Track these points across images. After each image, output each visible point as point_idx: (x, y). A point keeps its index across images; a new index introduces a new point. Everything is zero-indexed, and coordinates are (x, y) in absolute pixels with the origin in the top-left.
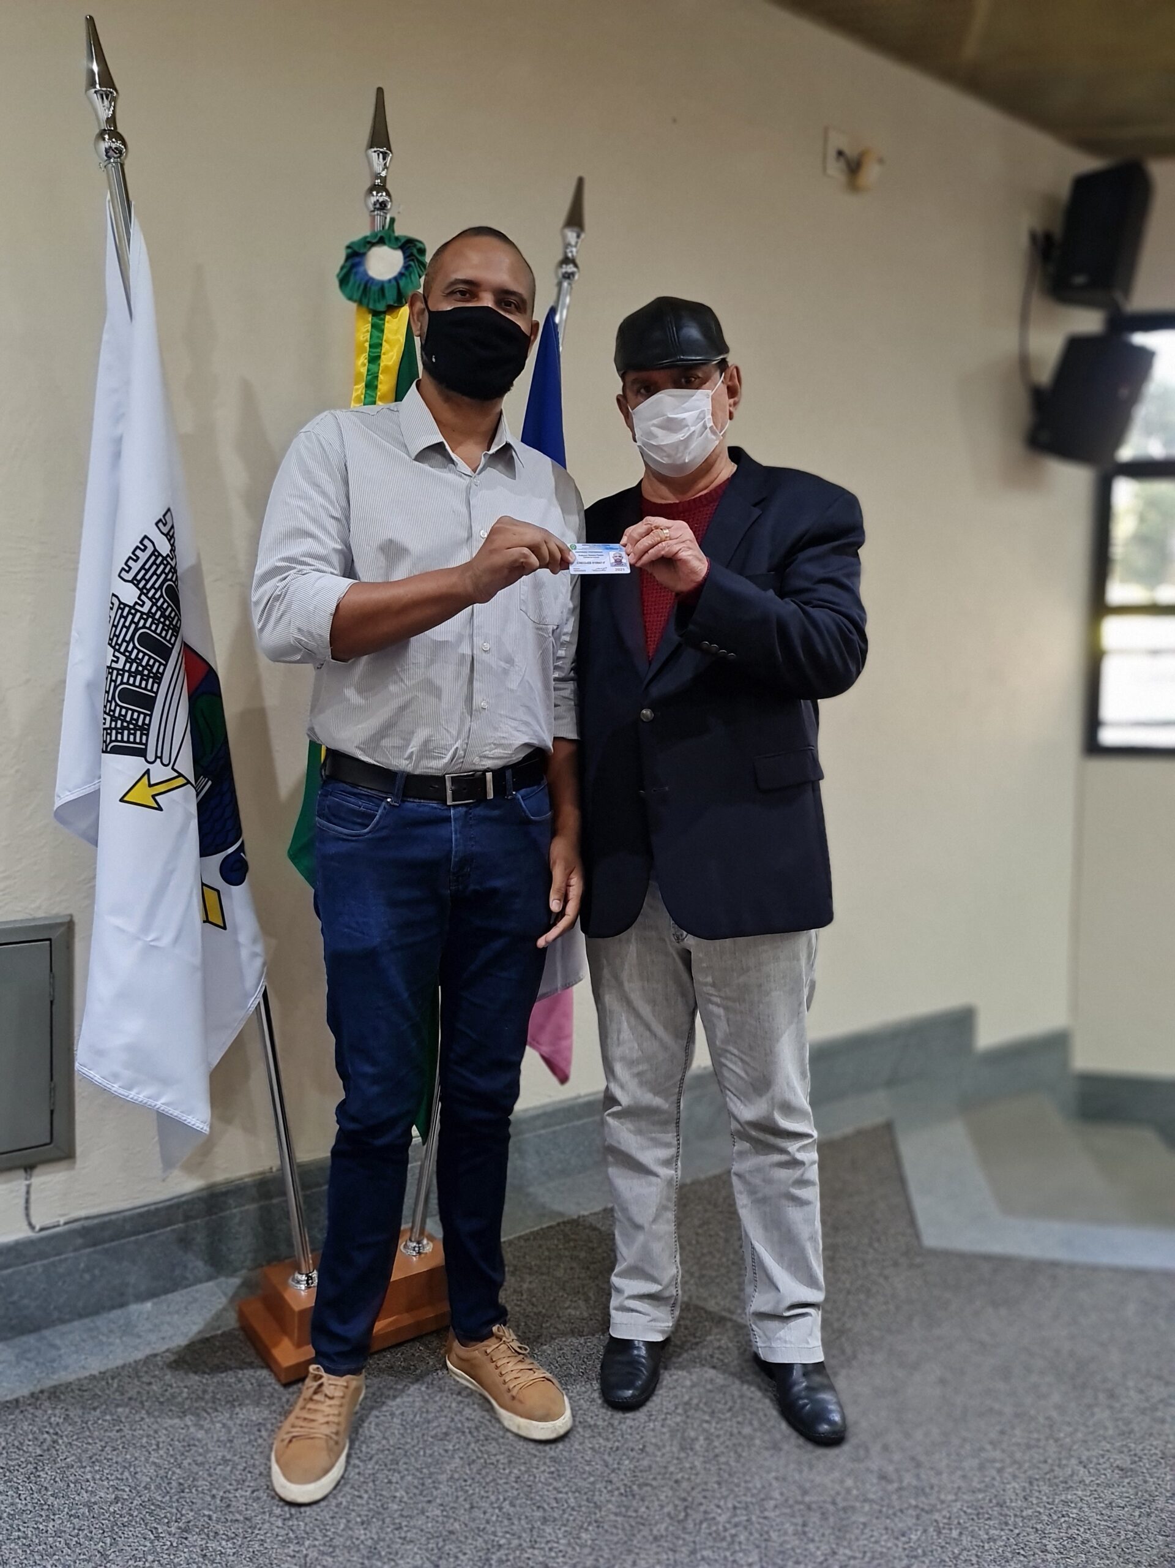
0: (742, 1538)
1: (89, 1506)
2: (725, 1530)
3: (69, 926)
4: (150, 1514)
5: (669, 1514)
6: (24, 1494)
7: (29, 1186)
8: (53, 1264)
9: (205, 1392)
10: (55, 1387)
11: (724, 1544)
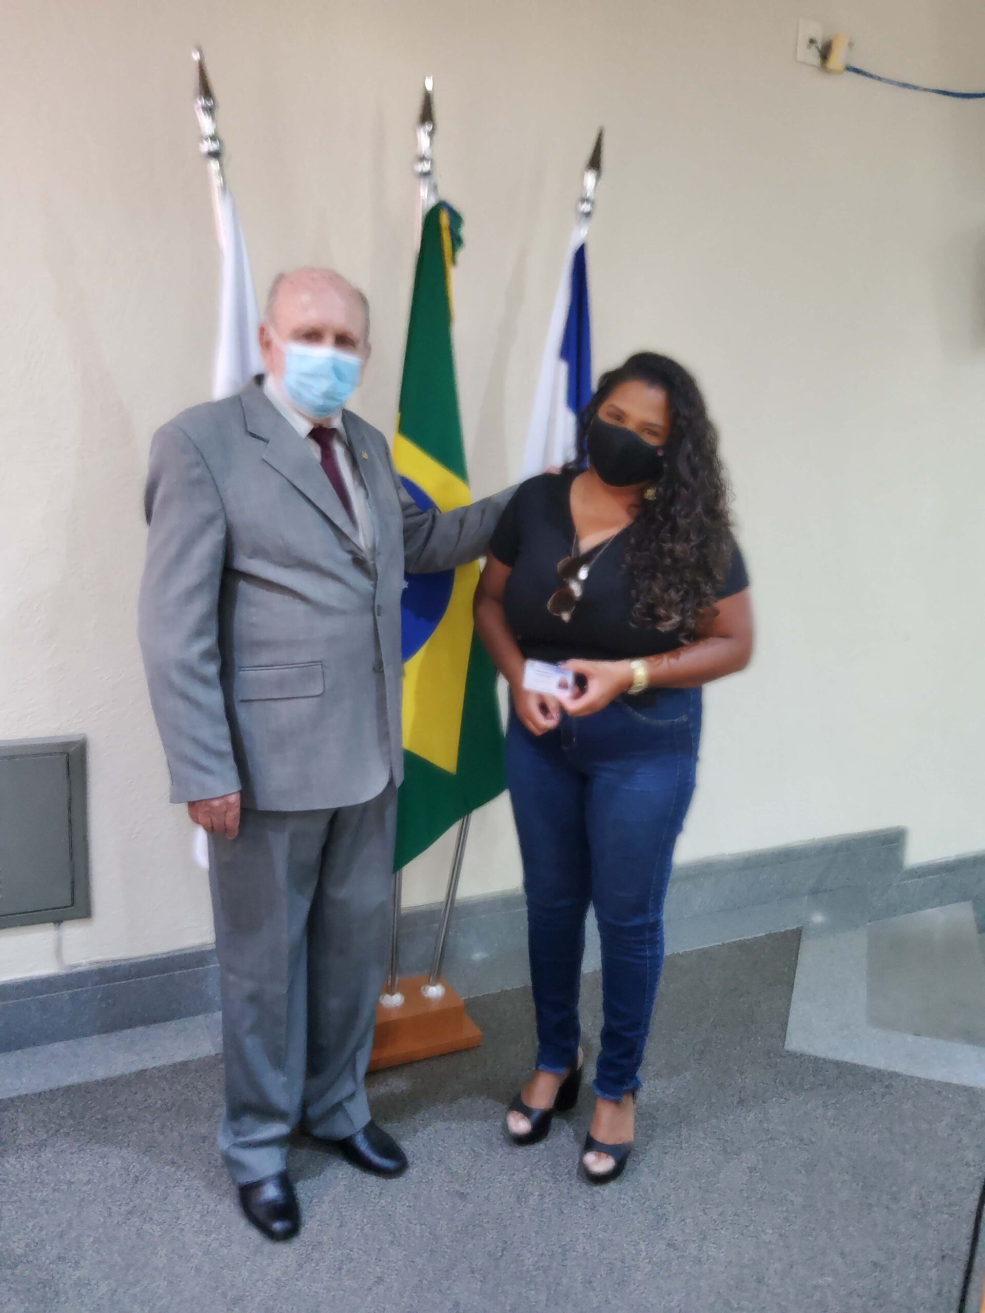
3: (84, 743)
7: (59, 936)
8: (76, 994)
10: (68, 1087)
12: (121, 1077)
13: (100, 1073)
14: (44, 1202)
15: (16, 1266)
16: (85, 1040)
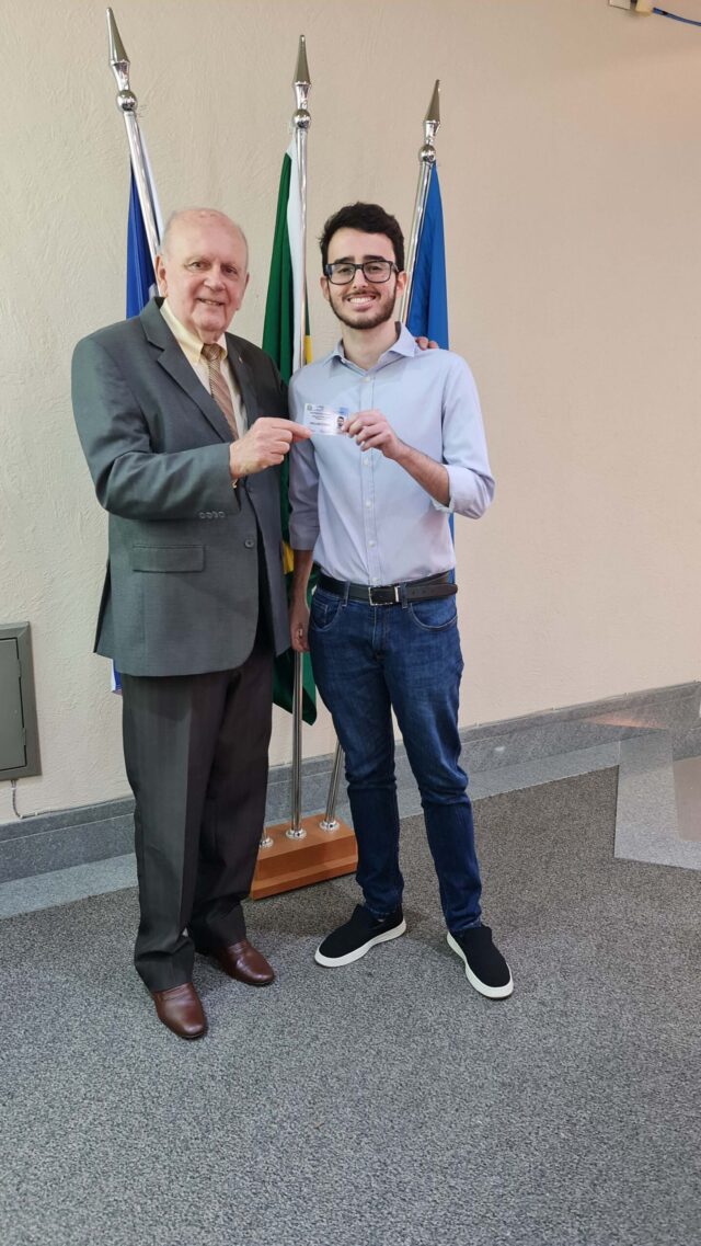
0: (441, 1031)
1: (50, 983)
2: (432, 1026)
3: (28, 629)
4: (87, 990)
5: (399, 1015)
6: (14, 975)
7: (14, 791)
8: (30, 838)
9: (124, 921)
10: (34, 912)
11: (429, 1034)
12: (76, 902)
13: (59, 901)
14: (32, 999)
15: (20, 1046)
16: (41, 876)
